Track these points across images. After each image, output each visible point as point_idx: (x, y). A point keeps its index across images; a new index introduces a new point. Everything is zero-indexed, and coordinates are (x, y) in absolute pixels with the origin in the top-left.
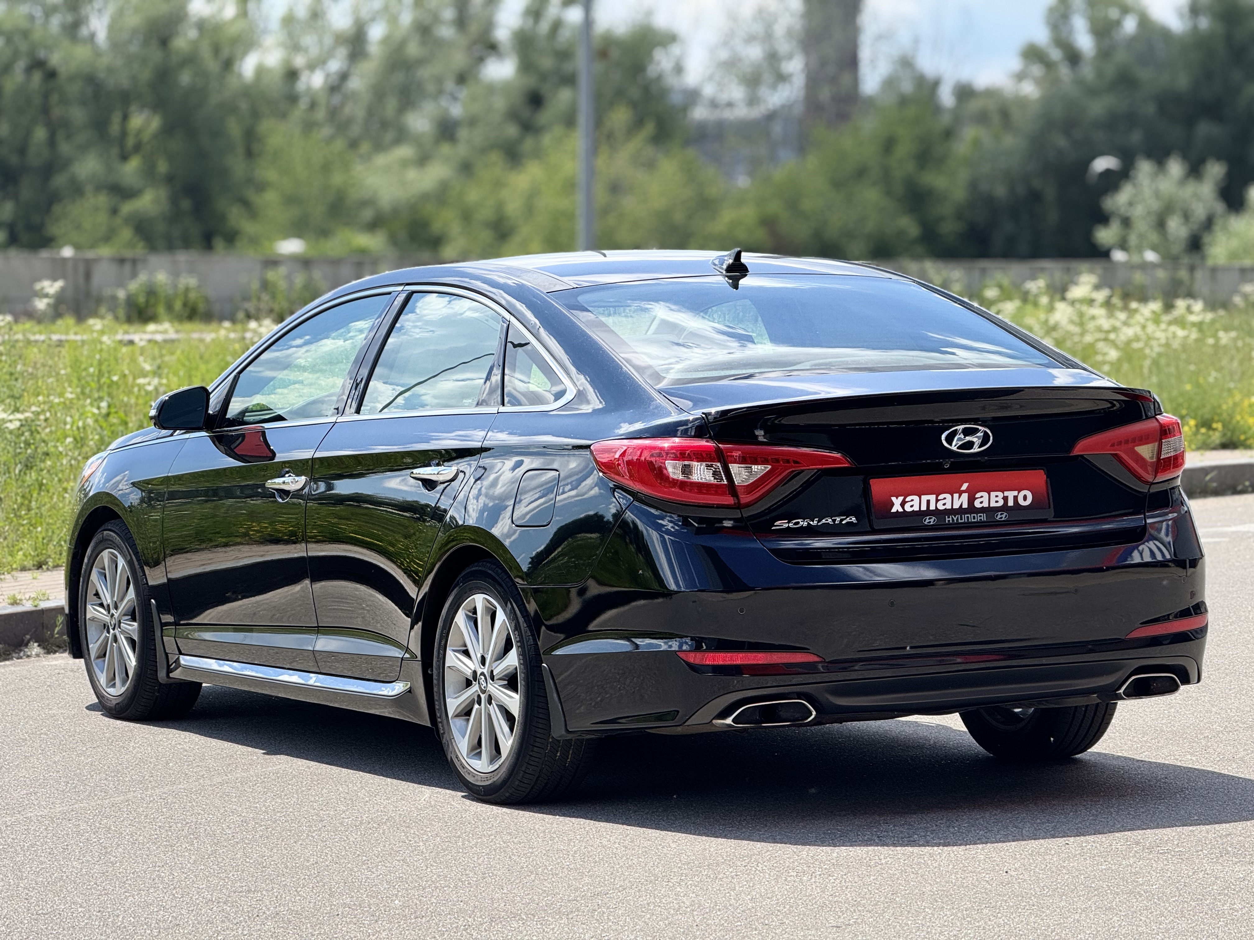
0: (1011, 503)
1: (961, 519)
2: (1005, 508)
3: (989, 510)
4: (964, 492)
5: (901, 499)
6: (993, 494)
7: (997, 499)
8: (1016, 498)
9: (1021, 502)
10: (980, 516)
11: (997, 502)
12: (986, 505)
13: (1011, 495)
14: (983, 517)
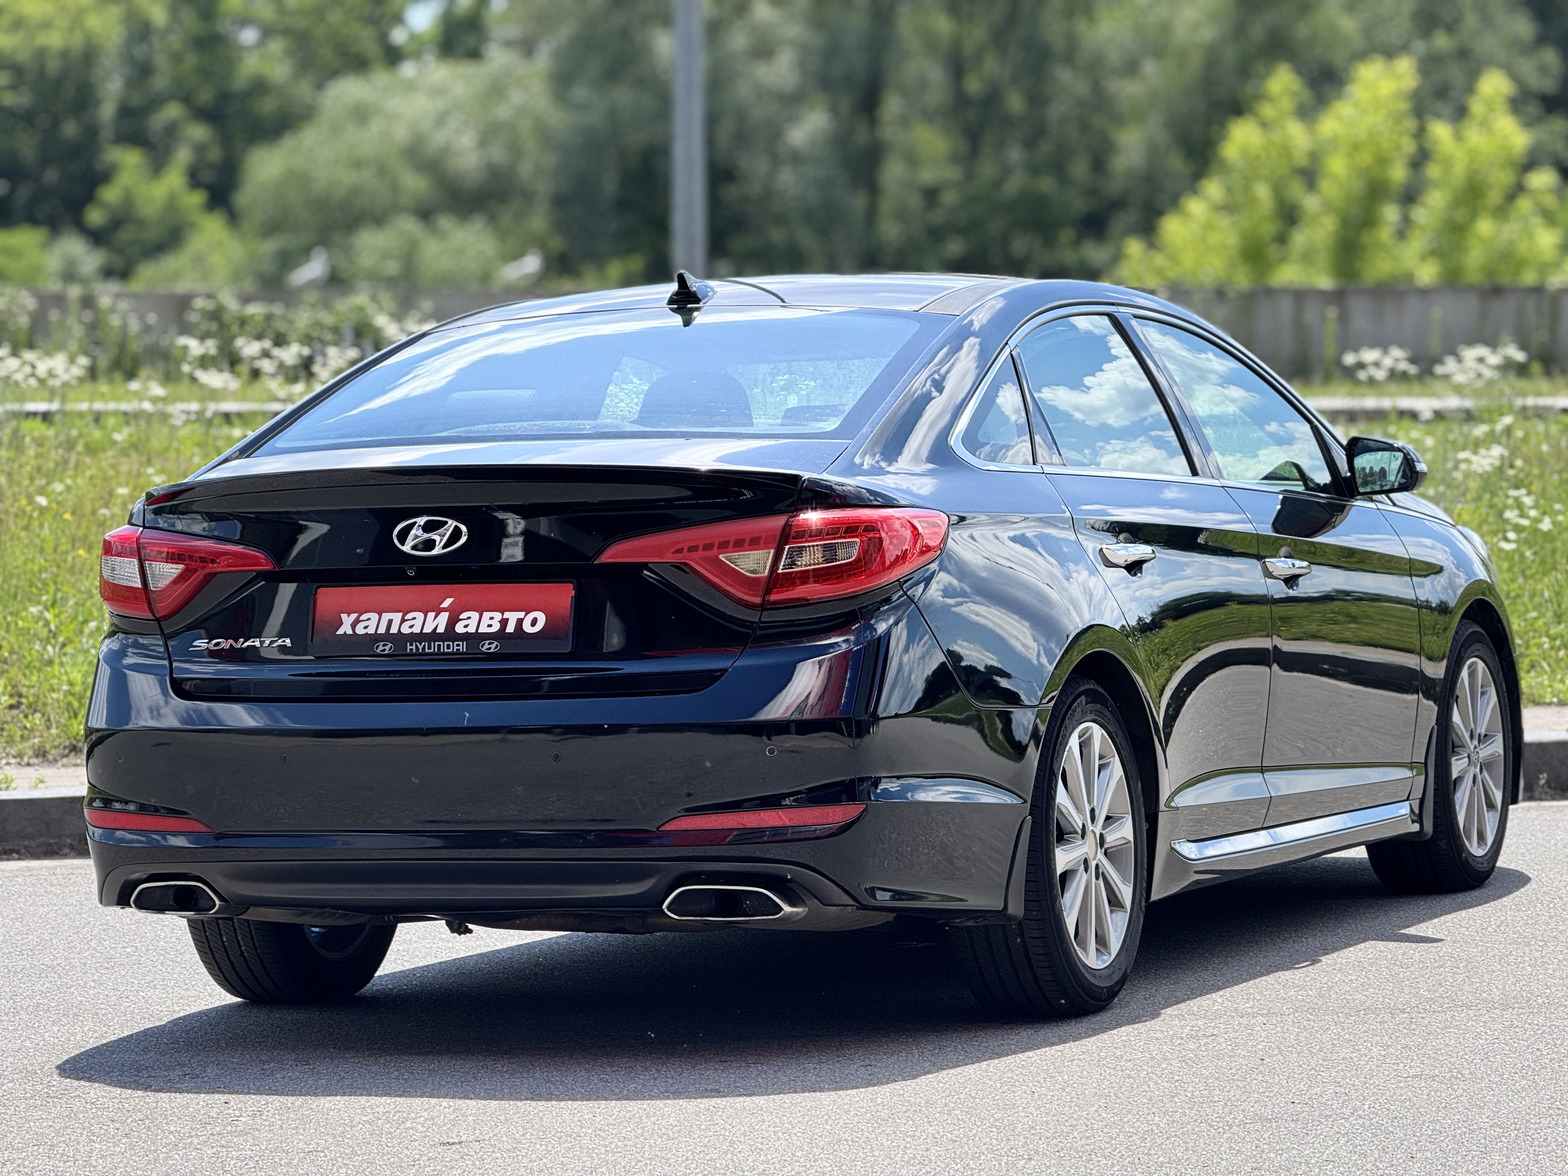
0: (510, 629)
1: (429, 648)
2: (500, 635)
3: (476, 638)
4: (445, 610)
5: (354, 616)
6: (487, 615)
7: (491, 622)
8: (520, 622)
9: (527, 628)
10: (458, 645)
11: (490, 626)
12: (472, 629)
13: (513, 617)
14: (462, 647)
